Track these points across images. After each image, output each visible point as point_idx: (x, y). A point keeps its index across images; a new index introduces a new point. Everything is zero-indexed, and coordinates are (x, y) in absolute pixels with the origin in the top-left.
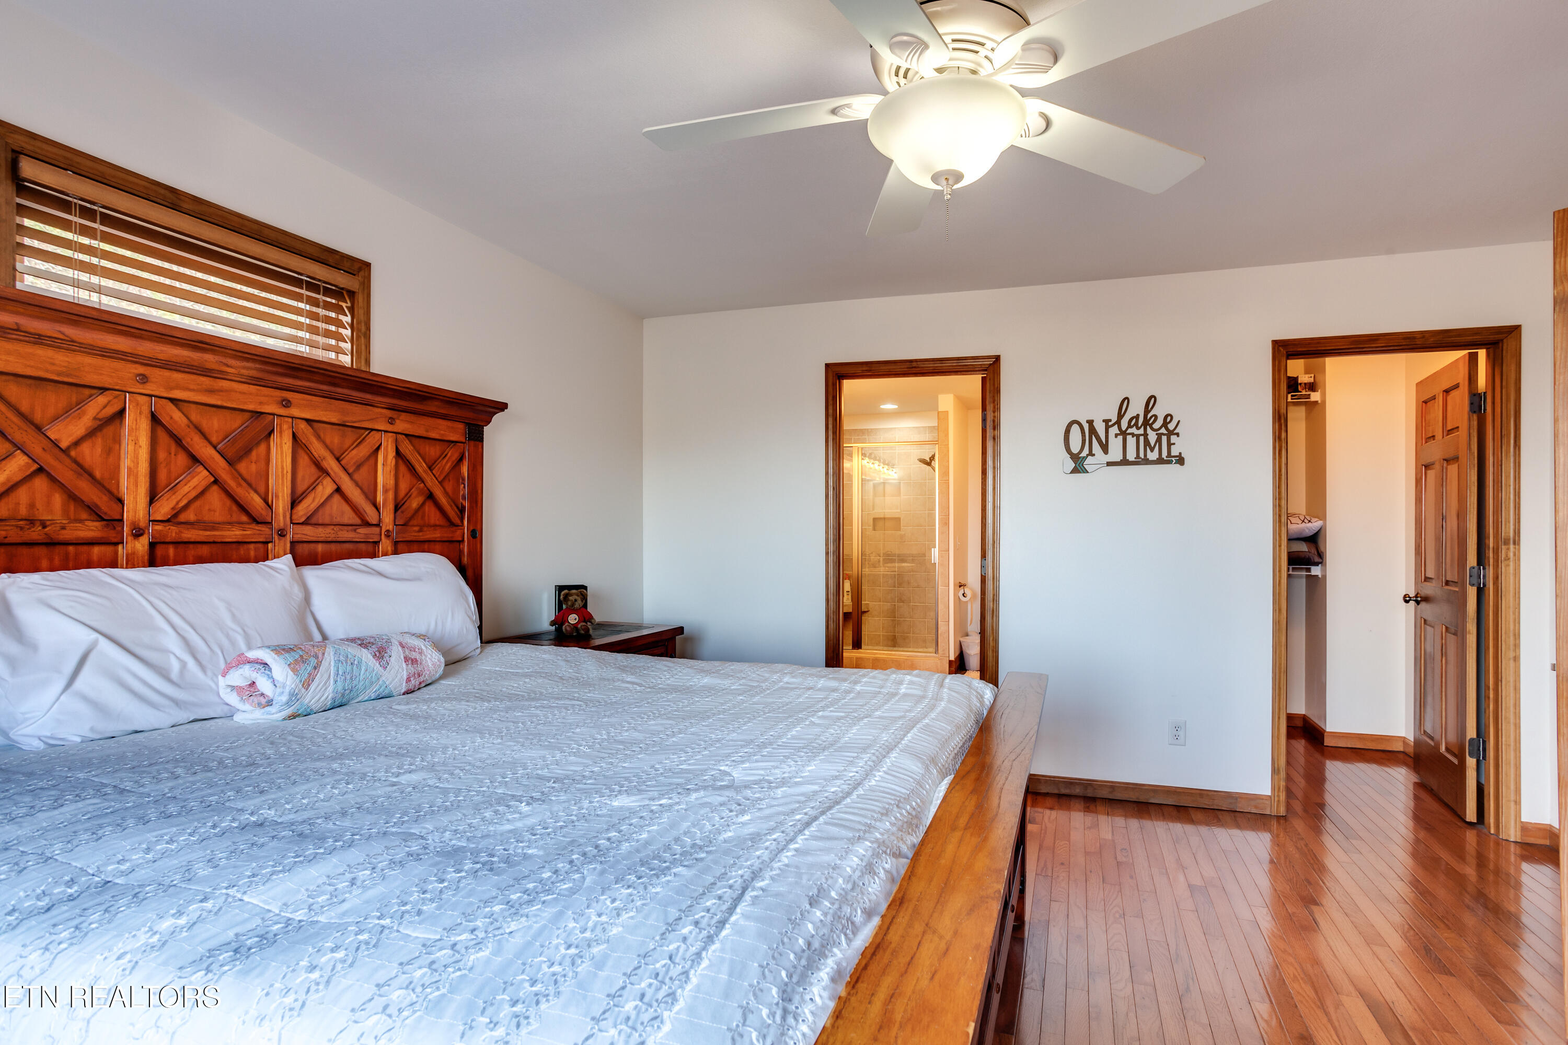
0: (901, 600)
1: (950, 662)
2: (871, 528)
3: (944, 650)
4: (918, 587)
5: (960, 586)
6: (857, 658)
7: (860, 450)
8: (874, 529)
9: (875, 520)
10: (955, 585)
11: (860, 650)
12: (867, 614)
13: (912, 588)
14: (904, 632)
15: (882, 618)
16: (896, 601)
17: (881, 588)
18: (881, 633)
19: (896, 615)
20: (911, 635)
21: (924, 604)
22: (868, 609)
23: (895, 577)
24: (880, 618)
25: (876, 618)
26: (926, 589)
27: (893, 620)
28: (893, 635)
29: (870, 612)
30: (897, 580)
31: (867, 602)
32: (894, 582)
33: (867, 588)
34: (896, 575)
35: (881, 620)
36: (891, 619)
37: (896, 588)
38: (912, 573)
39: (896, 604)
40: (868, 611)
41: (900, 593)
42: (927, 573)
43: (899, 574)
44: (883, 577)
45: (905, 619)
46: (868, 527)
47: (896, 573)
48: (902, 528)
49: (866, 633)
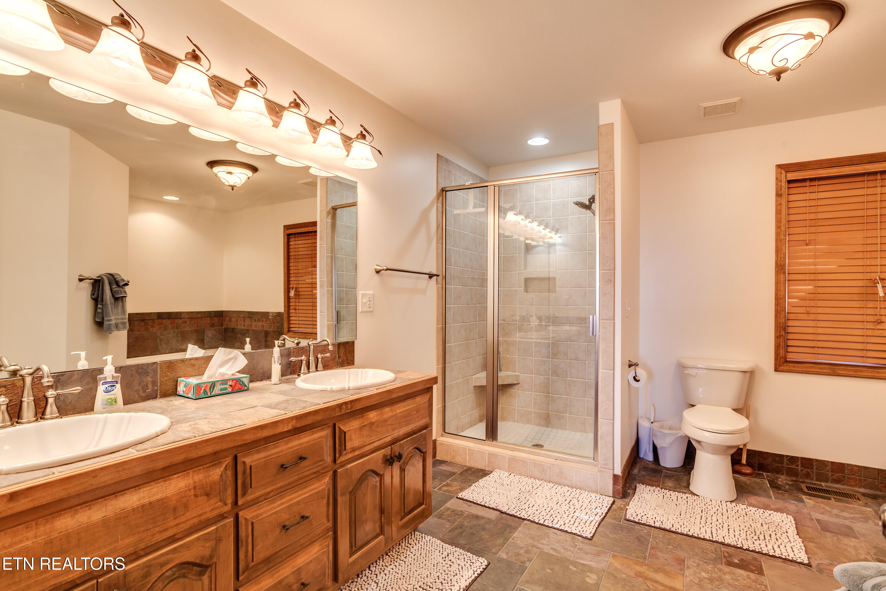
0: (555, 373)
1: (615, 477)
2: (522, 289)
3: (605, 459)
4: (577, 359)
5: (630, 366)
6: (489, 454)
7: (497, 188)
8: (526, 291)
9: (527, 280)
10: (623, 364)
11: (494, 443)
12: (517, 387)
13: (568, 360)
14: (559, 411)
15: (533, 393)
16: (550, 375)
17: (534, 358)
18: (533, 410)
19: (550, 391)
20: (568, 415)
21: (583, 380)
22: (517, 381)
23: (549, 346)
24: (531, 393)
25: (527, 392)
26: (587, 362)
27: (546, 396)
28: (546, 413)
29: (520, 384)
30: (552, 349)
31: (517, 373)
32: (549, 352)
33: (517, 357)
34: (551, 344)
35: (533, 395)
36: (545, 394)
37: (550, 360)
38: (569, 342)
39: (550, 377)
40: (518, 384)
41: (555, 366)
42: (587, 343)
43: (553, 343)
44: (535, 346)
45: (560, 396)
46: (518, 289)
47: (551, 342)
48: (557, 289)
49: (516, 408)
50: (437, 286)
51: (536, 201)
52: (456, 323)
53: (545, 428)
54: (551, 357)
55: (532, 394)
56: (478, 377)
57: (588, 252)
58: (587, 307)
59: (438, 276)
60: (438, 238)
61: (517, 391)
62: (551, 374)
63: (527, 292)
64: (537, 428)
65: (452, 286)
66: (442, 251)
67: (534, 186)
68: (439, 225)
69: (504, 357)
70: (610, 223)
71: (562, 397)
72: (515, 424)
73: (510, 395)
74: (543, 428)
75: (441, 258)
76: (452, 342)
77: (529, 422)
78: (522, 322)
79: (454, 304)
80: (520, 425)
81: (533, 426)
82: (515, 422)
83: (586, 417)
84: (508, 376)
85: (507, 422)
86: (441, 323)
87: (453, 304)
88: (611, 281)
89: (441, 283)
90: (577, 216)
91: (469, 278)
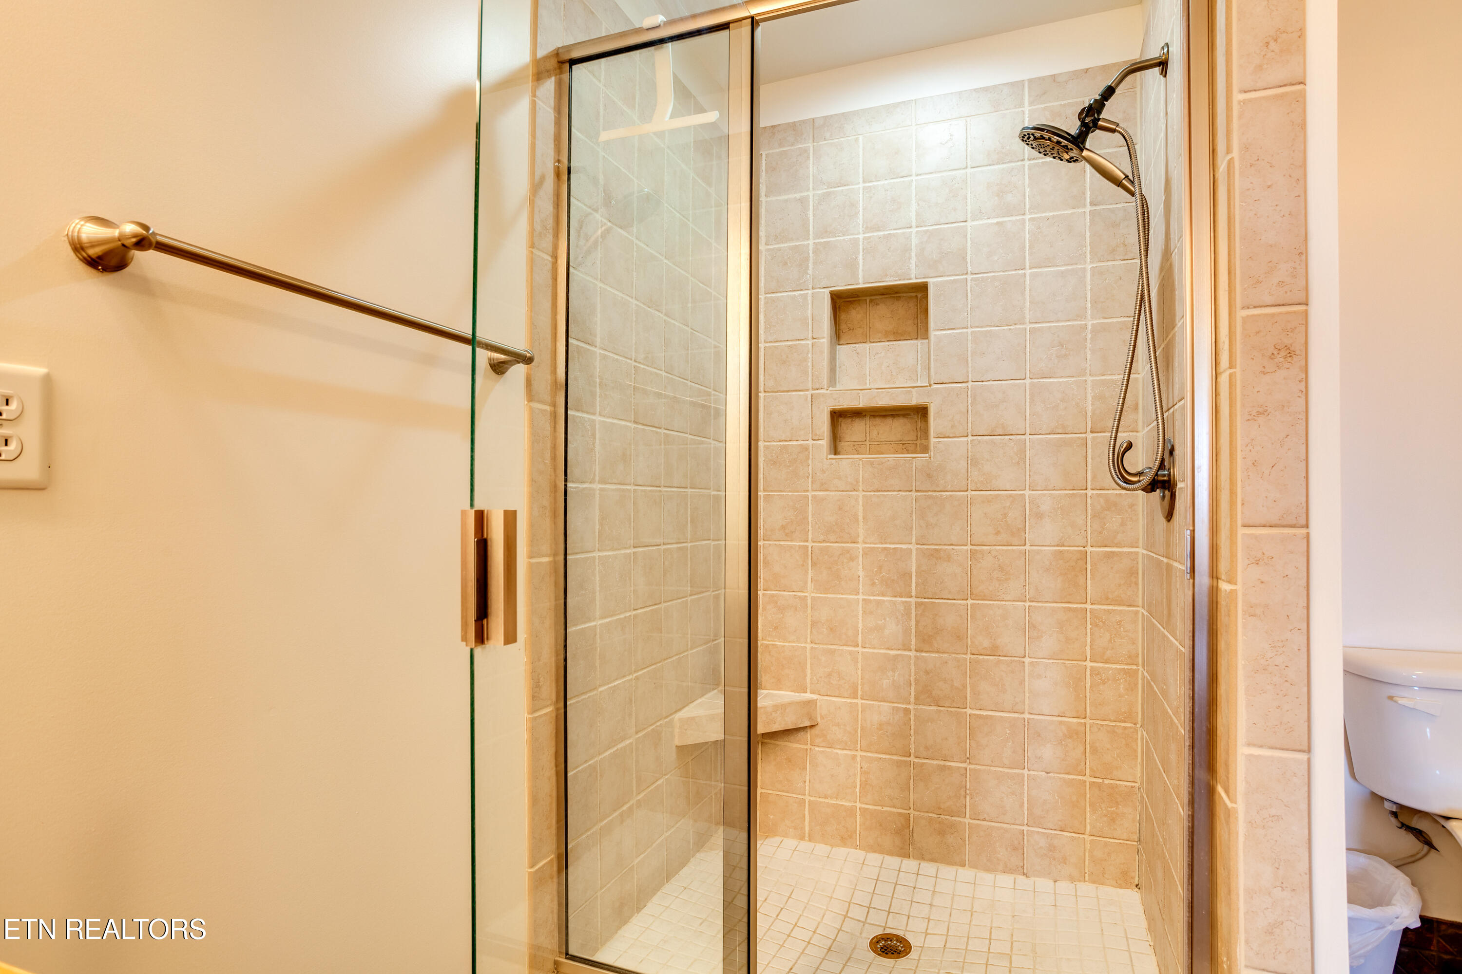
0: (928, 695)
2: (824, 443)
4: (994, 651)
8: (836, 449)
9: (837, 415)
12: (809, 735)
13: (969, 656)
14: (940, 808)
15: (859, 753)
16: (912, 699)
17: (860, 649)
18: (858, 805)
19: (912, 746)
20: (967, 820)
21: (1016, 715)
22: (810, 719)
23: (908, 614)
24: (853, 753)
25: (839, 752)
26: (1027, 660)
27: (899, 764)
28: (900, 814)
29: (817, 728)
30: (917, 622)
31: (808, 696)
32: (907, 632)
33: (809, 646)
34: (913, 607)
35: (859, 759)
36: (895, 757)
37: (912, 654)
38: (970, 602)
39: (911, 707)
40: (812, 727)
41: (927, 673)
42: (1027, 604)
43: (922, 603)
44: (864, 612)
45: (942, 763)
46: (811, 442)
47: (913, 600)
48: (933, 440)
49: (807, 798)
50: (532, 411)
51: (864, 182)
52: (613, 549)
53: (898, 860)
54: (913, 647)
55: (854, 757)
56: (693, 718)
57: (1028, 326)
58: (1027, 493)
59: (528, 360)
60: (538, 228)
61: (809, 747)
62: (916, 698)
63: (836, 452)
64: (874, 858)
65: (597, 418)
66: (555, 279)
67: (861, 138)
68: (543, 178)
69: (767, 646)
70: (1282, 96)
71: (950, 767)
72: (805, 845)
73: (789, 760)
74: (893, 862)
75: (547, 305)
76: (598, 614)
77: (846, 839)
78: (824, 541)
79: (603, 481)
80: (821, 849)
81: (861, 854)
82: (802, 838)
83: (1025, 828)
84: (782, 708)
85: (778, 839)
86: (546, 548)
87: (600, 482)
88: (1291, 353)
89: (548, 398)
90: (995, 221)
91: (659, 395)
